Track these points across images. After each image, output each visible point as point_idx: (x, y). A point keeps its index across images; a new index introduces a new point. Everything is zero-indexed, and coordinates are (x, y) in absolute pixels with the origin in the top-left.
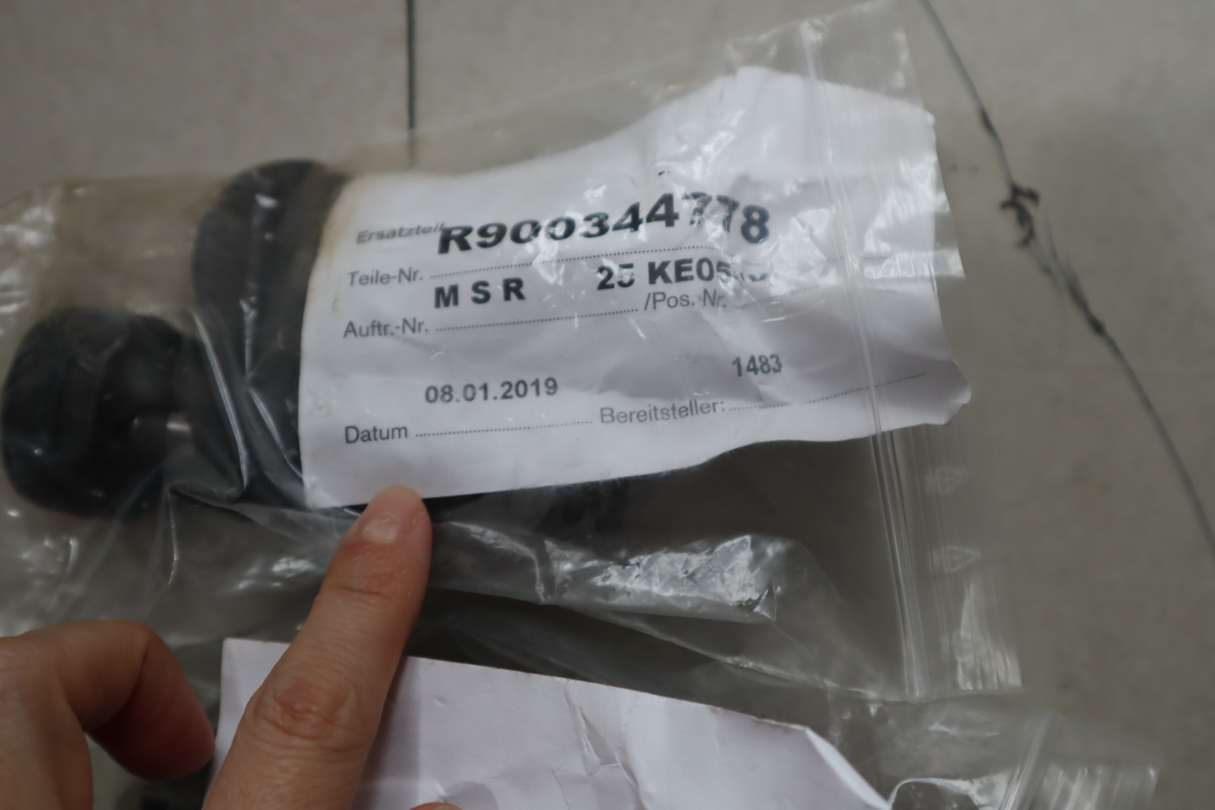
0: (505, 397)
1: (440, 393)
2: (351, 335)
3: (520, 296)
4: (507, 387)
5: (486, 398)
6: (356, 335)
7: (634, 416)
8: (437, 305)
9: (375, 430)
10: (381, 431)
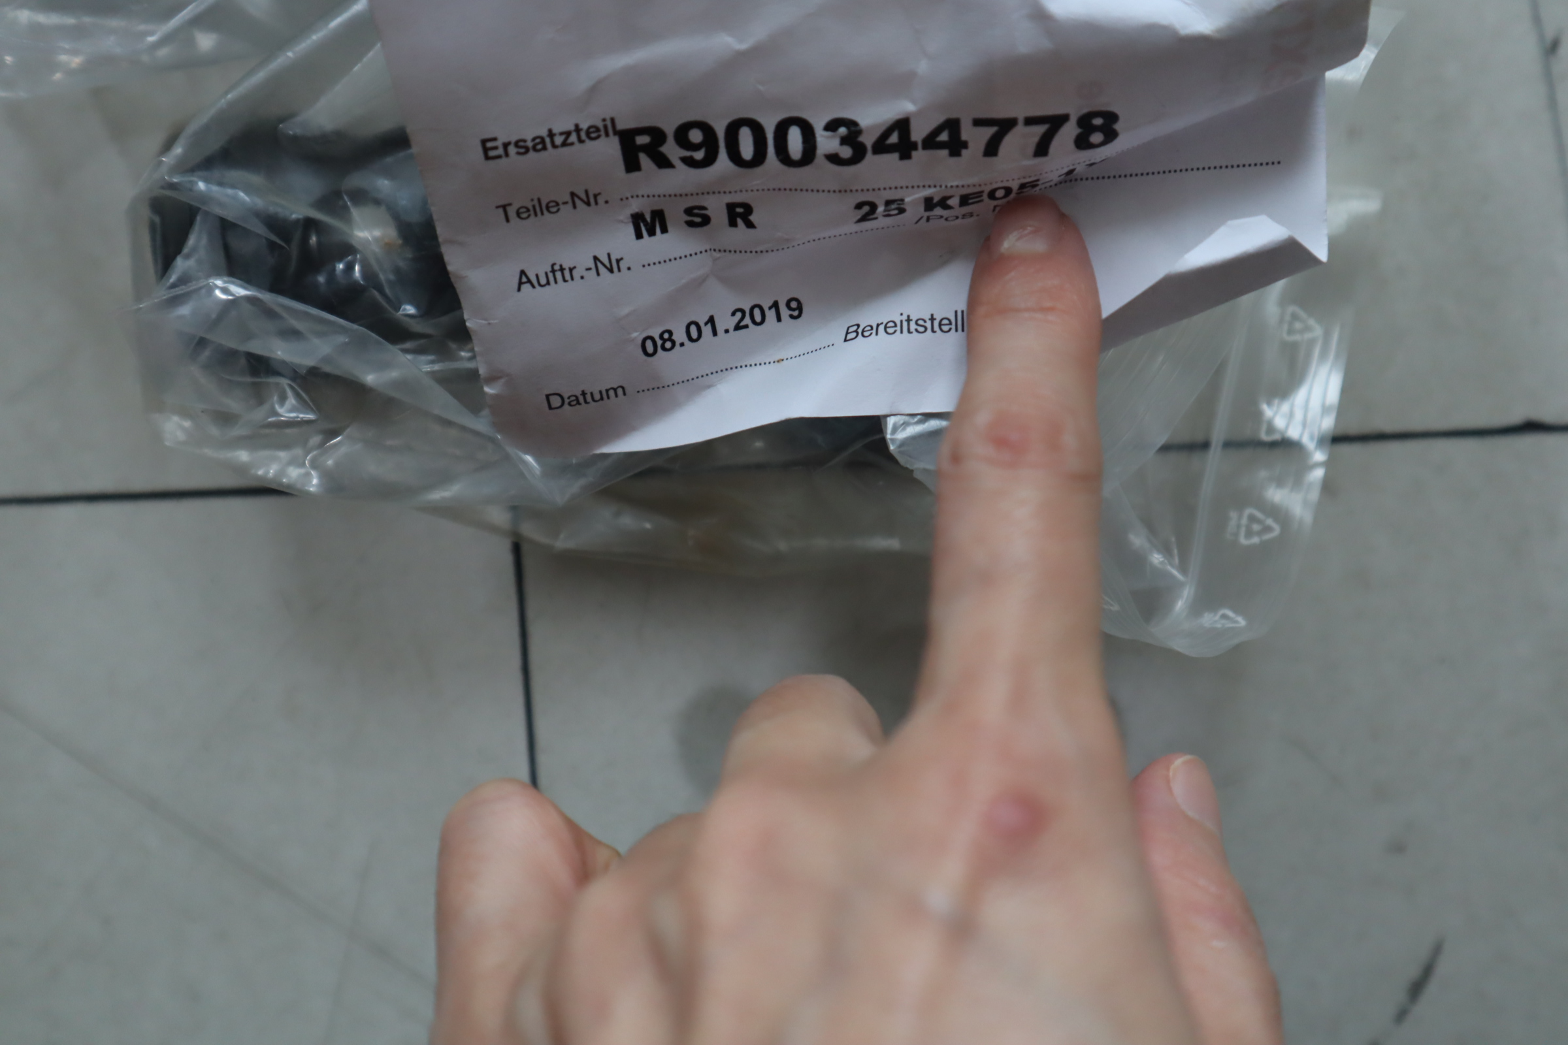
0: (738, 327)
1: (659, 342)
2: (526, 288)
3: (750, 225)
4: (739, 315)
5: (715, 333)
6: (533, 287)
7: (881, 328)
8: (639, 236)
9: (584, 394)
10: (592, 394)
